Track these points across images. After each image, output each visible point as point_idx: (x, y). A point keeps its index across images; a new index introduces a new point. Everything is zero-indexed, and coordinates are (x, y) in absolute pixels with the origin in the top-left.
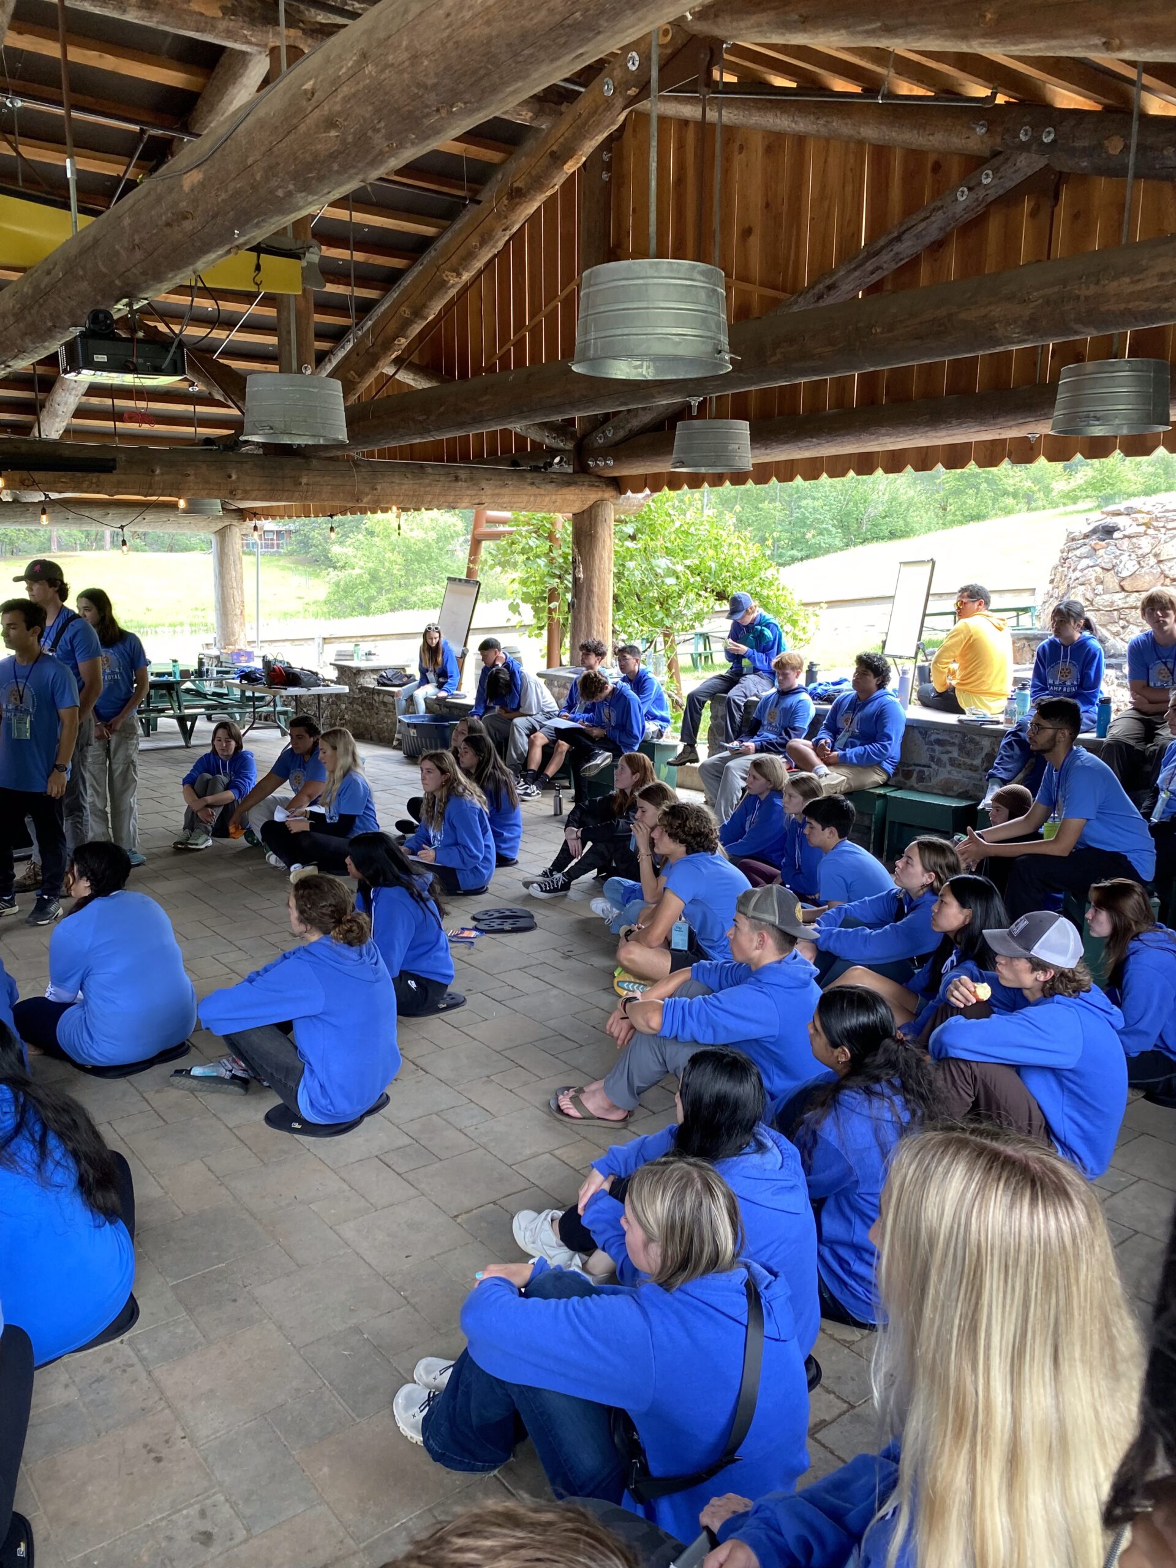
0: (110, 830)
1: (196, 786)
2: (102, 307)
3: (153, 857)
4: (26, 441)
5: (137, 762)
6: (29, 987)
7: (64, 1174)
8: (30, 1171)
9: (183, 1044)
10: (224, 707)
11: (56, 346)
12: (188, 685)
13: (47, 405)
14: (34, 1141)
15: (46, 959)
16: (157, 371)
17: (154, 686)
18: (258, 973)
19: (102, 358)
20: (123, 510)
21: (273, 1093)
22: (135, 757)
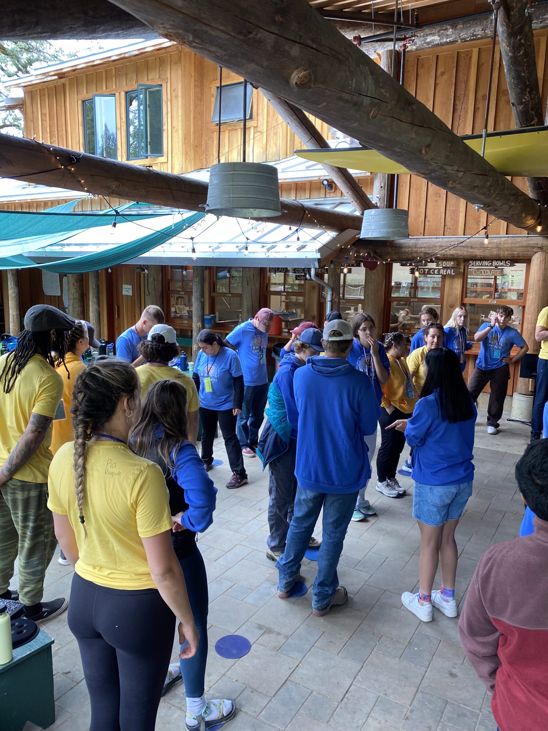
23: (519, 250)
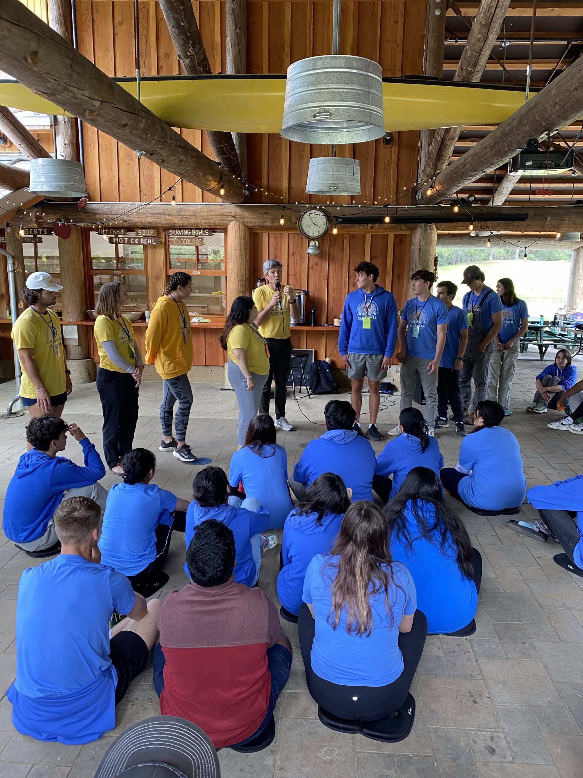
0: (497, 397)
1: (543, 381)
2: (534, 138)
3: (515, 413)
4: (486, 207)
5: (516, 366)
6: (448, 463)
7: (452, 552)
8: (438, 546)
9: (517, 508)
10: (564, 341)
11: (508, 160)
12: (547, 329)
13: (498, 189)
14: (441, 532)
15: (458, 452)
16: (557, 167)
17: (530, 328)
18: (561, 482)
19: (530, 163)
20: (527, 239)
21: (561, 546)
22: (515, 363)
23: (215, 218)
